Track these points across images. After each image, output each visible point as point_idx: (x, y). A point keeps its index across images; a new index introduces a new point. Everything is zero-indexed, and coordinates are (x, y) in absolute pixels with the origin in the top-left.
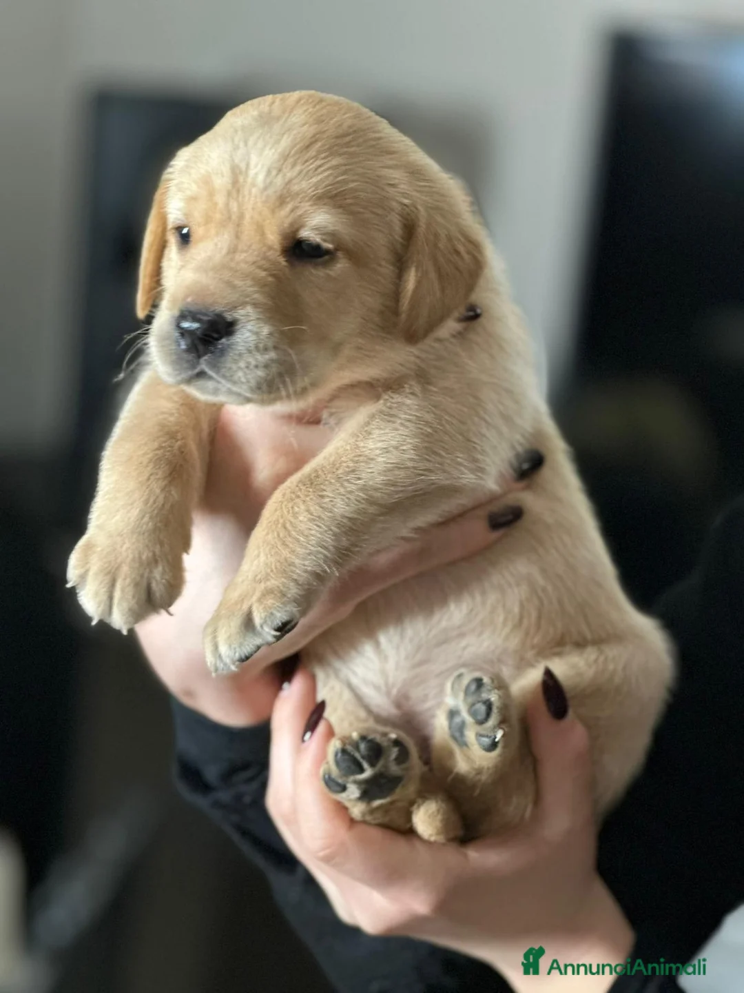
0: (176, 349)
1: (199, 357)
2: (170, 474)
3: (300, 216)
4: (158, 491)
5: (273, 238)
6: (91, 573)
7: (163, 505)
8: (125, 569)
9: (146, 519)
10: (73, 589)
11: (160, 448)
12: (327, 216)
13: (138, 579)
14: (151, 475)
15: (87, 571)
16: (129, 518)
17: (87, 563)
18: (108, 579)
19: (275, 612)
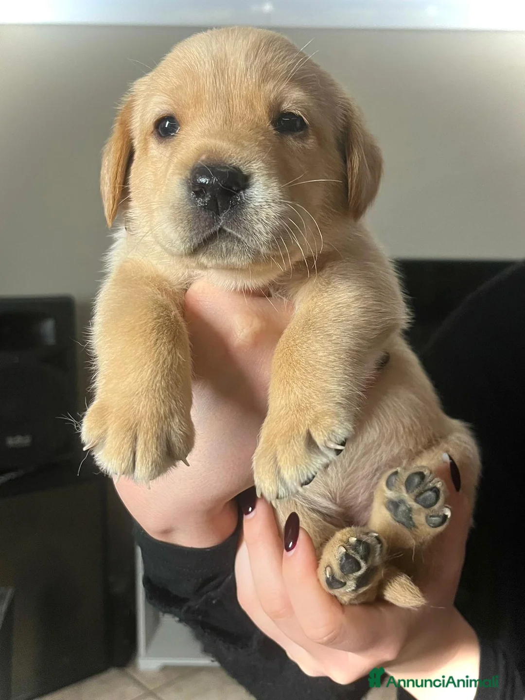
0: (192, 208)
1: (218, 213)
2: (173, 339)
3: (281, 92)
4: (166, 353)
5: (261, 110)
6: (110, 432)
7: (172, 365)
8: (145, 424)
9: (158, 378)
10: (90, 451)
11: (159, 317)
12: (301, 93)
13: (159, 432)
14: (157, 340)
15: (105, 431)
16: (142, 379)
17: (104, 424)
18: (130, 434)
19: (336, 430)
